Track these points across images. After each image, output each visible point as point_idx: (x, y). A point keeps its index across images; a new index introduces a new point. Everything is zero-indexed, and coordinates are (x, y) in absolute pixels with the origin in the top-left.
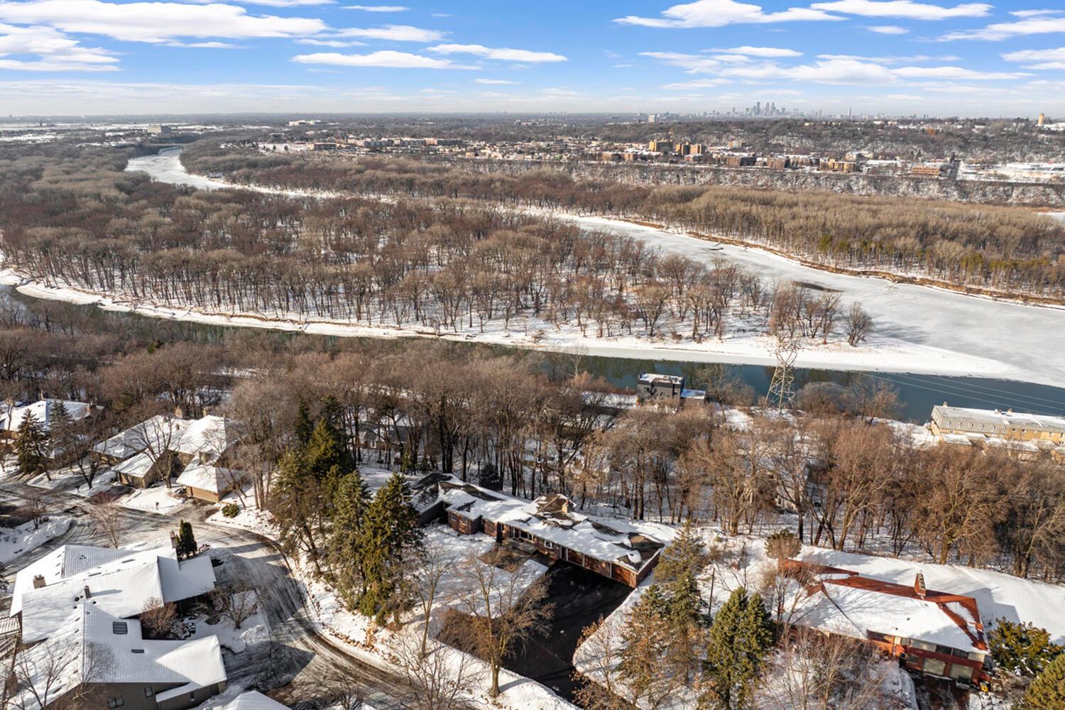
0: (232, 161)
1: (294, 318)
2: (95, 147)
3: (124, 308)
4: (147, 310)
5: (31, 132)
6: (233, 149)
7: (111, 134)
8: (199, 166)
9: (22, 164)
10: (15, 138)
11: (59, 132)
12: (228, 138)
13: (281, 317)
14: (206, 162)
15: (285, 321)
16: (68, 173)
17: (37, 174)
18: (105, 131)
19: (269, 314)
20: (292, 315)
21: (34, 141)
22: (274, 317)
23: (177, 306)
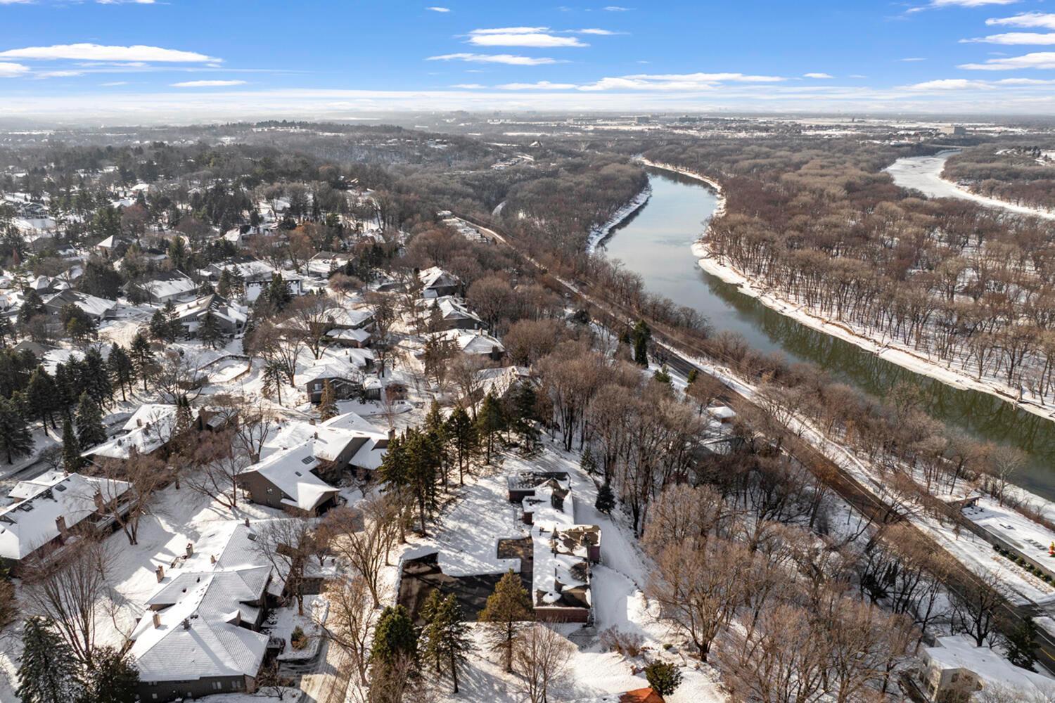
0: (992, 169)
1: (878, 340)
2: (875, 144)
3: (754, 293)
4: (769, 300)
5: (838, 127)
6: (1008, 156)
7: (902, 132)
8: (954, 171)
9: (797, 157)
10: (818, 132)
11: (858, 128)
12: (1014, 143)
13: (867, 334)
14: (963, 168)
15: (868, 339)
16: (822, 167)
17: (798, 166)
18: (899, 129)
19: (858, 329)
20: (877, 336)
21: (830, 136)
22: (861, 333)
23: (793, 301)
